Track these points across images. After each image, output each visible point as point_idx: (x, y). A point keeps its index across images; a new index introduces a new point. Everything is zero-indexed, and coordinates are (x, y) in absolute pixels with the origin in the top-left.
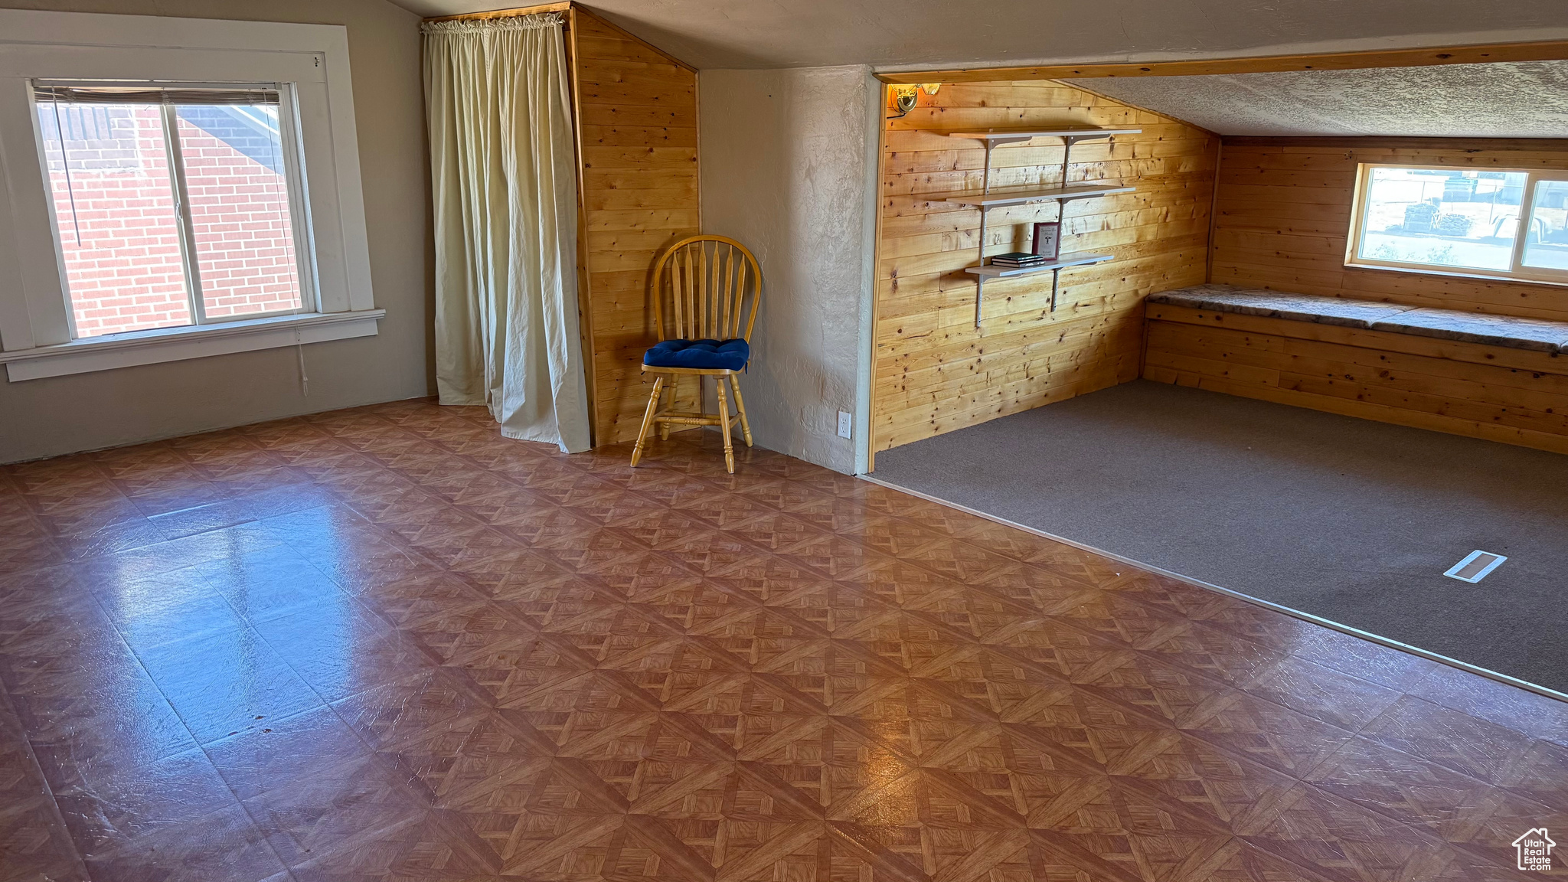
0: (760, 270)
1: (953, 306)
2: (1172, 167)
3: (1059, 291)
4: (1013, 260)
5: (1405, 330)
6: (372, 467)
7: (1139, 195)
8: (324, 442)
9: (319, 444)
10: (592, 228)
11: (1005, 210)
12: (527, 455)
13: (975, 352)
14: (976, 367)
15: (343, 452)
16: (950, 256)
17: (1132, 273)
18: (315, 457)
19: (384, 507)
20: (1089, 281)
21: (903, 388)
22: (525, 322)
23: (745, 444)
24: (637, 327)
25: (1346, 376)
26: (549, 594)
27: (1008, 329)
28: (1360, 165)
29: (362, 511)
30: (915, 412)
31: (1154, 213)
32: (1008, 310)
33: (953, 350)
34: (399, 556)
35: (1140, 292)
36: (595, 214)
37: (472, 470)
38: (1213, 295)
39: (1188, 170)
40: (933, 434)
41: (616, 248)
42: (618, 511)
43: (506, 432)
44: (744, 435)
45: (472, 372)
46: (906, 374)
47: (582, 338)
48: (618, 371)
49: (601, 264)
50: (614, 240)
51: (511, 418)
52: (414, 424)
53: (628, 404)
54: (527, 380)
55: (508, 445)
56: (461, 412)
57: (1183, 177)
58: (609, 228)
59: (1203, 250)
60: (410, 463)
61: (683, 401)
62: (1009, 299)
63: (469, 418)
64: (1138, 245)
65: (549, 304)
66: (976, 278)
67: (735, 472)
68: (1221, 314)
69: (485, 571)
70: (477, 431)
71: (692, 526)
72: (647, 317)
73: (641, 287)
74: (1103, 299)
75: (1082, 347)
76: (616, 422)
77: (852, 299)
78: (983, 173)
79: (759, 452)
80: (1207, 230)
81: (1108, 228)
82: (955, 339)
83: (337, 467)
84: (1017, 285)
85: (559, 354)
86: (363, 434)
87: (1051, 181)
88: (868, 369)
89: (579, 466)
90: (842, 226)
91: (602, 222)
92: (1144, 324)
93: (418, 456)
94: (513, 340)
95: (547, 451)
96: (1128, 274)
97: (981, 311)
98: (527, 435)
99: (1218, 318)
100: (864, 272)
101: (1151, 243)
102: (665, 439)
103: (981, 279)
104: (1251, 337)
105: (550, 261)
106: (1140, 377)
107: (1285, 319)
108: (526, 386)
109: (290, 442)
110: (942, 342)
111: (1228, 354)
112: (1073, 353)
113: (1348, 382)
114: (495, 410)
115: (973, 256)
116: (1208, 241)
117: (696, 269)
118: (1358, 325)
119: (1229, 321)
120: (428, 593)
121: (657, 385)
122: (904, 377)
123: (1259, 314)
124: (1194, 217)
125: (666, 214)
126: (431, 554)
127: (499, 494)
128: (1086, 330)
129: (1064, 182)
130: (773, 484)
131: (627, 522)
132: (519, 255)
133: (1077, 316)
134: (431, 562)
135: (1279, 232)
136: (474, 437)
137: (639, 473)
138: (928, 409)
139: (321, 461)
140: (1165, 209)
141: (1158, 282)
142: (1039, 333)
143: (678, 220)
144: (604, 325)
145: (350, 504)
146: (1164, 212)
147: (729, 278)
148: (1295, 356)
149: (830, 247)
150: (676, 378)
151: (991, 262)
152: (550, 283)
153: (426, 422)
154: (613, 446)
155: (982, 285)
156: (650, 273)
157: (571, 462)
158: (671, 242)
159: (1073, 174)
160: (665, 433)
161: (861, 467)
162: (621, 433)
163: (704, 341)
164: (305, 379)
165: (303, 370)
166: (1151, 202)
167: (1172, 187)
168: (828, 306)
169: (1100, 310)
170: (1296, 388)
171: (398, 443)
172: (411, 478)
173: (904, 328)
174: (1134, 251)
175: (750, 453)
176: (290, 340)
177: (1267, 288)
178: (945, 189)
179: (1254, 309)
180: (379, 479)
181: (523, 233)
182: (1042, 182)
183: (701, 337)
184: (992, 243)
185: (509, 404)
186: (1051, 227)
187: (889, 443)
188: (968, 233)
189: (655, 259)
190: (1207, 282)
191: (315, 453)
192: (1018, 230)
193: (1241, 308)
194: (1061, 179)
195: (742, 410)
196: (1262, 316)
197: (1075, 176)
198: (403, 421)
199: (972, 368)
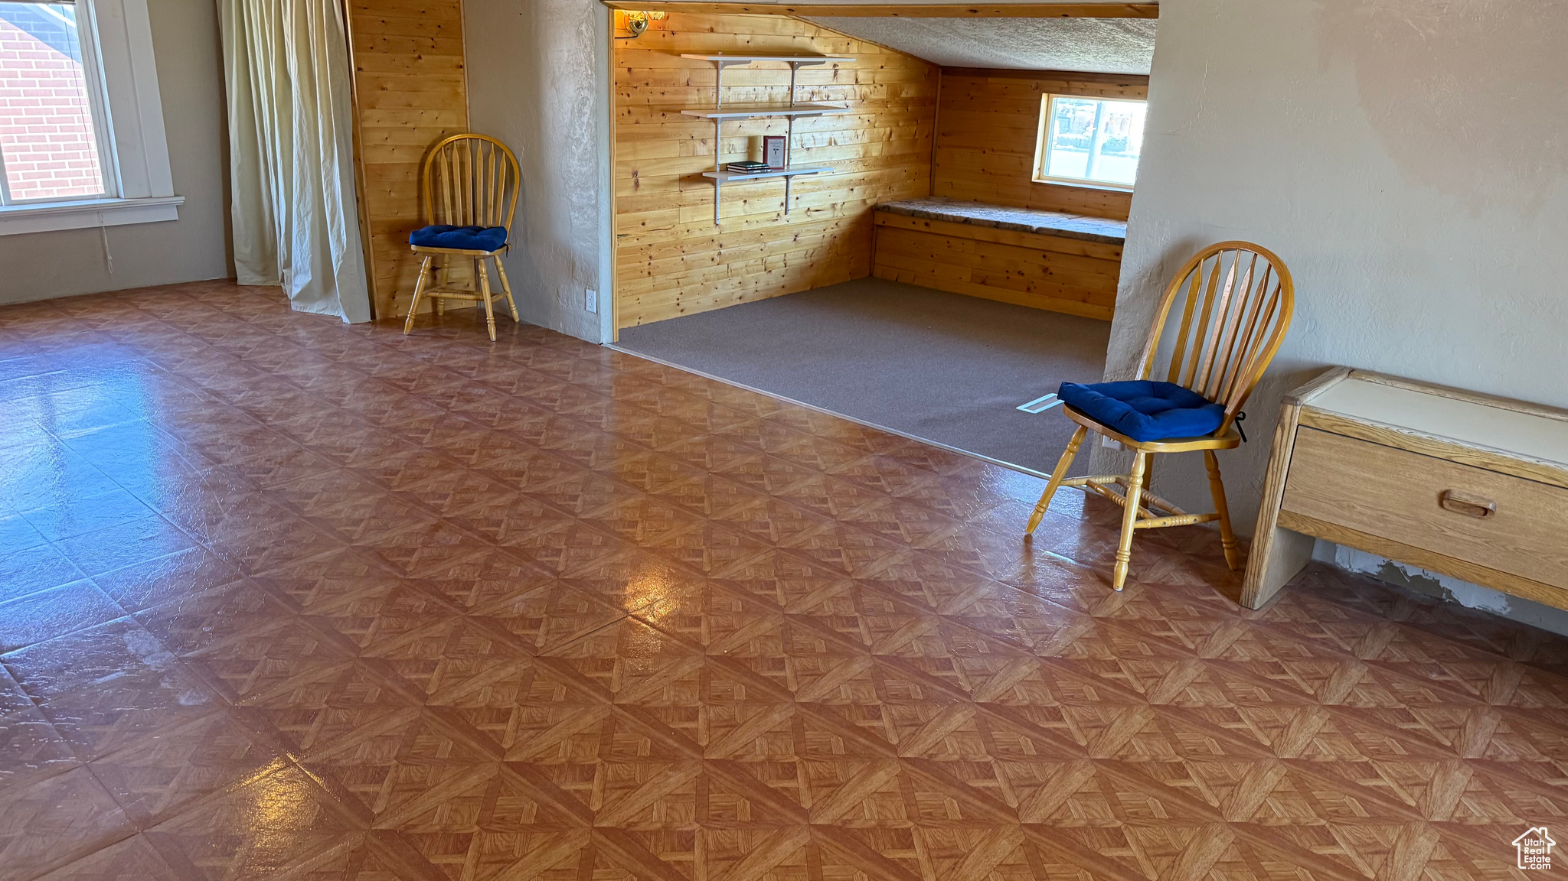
0: (519, 168)
1: (692, 205)
2: (894, 93)
3: (792, 196)
4: (746, 167)
5: (1058, 234)
6: (172, 332)
7: (865, 117)
8: (128, 313)
9: (125, 314)
10: (366, 125)
11: (737, 123)
12: (313, 324)
13: (715, 246)
14: (717, 259)
15: (146, 320)
16: (688, 161)
17: (860, 184)
18: (119, 324)
19: (179, 361)
20: (820, 189)
21: (649, 273)
22: (309, 206)
23: (513, 320)
24: (411, 214)
25: (1019, 272)
26: (314, 421)
27: (745, 227)
28: (1044, 96)
29: (160, 364)
30: (663, 294)
31: (878, 133)
32: (745, 211)
33: (695, 244)
34: (190, 395)
35: (868, 202)
36: (367, 112)
37: (261, 335)
38: (927, 205)
39: (909, 95)
40: (679, 315)
41: (389, 142)
42: (385, 366)
43: (295, 306)
44: (511, 312)
45: (268, 256)
46: (652, 262)
47: (360, 222)
48: (395, 253)
49: (376, 157)
50: (386, 135)
51: (300, 293)
52: (212, 299)
53: (404, 282)
54: (312, 258)
55: (296, 317)
56: (257, 291)
57: (906, 102)
58: (381, 125)
59: (926, 168)
60: (206, 329)
61: (458, 282)
62: (745, 201)
63: (265, 295)
64: (864, 160)
65: (329, 191)
66: (713, 182)
67: (498, 340)
68: (929, 221)
69: (262, 406)
70: (269, 305)
71: (448, 377)
72: (420, 205)
73: (413, 178)
74: (833, 206)
75: (816, 246)
76: (394, 298)
77: (592, 193)
78: (715, 91)
79: (524, 326)
80: (930, 150)
81: (835, 143)
82: (697, 234)
83: (140, 331)
84: (753, 190)
85: (339, 235)
86: (165, 306)
87: (780, 100)
88: (609, 252)
89: (357, 333)
90: (581, 129)
91: (373, 118)
92: (872, 229)
93: (213, 324)
94: (299, 223)
95: (333, 322)
96: (856, 185)
97: (718, 210)
98: (314, 309)
99: (927, 224)
100: (601, 169)
101: (877, 159)
102: (441, 314)
103: (718, 182)
104: (952, 241)
105: (329, 153)
106: (871, 275)
107: (975, 225)
108: (312, 264)
109: (96, 312)
110: (684, 236)
111: (935, 256)
112: (807, 251)
113: (1020, 277)
114: (286, 287)
115: (710, 163)
116: (931, 159)
117: (462, 164)
118: (1025, 229)
119: (935, 227)
120: (212, 420)
121: (426, 263)
122: (649, 264)
123: (956, 221)
124: (917, 137)
125: (436, 114)
126: (217, 394)
127: (283, 353)
128: (818, 231)
129: (791, 102)
130: (529, 349)
131: (390, 374)
132: (302, 147)
133: (809, 219)
134: (217, 399)
135: (984, 152)
136: (267, 310)
137: (411, 340)
138: (674, 293)
139: (125, 328)
140: (888, 130)
141: (884, 193)
142: (774, 234)
143: (448, 119)
144: (378, 210)
145: (149, 359)
146: (888, 132)
147: (492, 171)
148: (983, 257)
149: (573, 147)
150: (447, 259)
151: (726, 168)
152: (329, 172)
153: (224, 298)
154: (393, 319)
155: (718, 188)
156: (422, 165)
157: (355, 329)
158: (442, 138)
159: (799, 95)
160: (441, 309)
161: (606, 337)
162: (399, 308)
163: (470, 227)
164: (110, 258)
165: (107, 249)
166: (875, 122)
167: (895, 110)
168: (574, 199)
169: (832, 215)
170: (983, 283)
171: (196, 313)
172: (205, 341)
173: (647, 222)
174: (860, 165)
175: (517, 326)
176: (94, 222)
177: (975, 200)
178: (680, 102)
179: (953, 216)
180: (177, 341)
181: (305, 128)
182: (771, 100)
183: (469, 224)
184: (726, 152)
185: (298, 282)
186: (778, 140)
187: (638, 320)
188: (704, 141)
189: (427, 153)
190: (931, 195)
191: (119, 321)
192: (751, 141)
193: (942, 215)
194: (789, 99)
195: (507, 289)
196: (958, 222)
197: (802, 97)
198: (202, 298)
199: (713, 259)
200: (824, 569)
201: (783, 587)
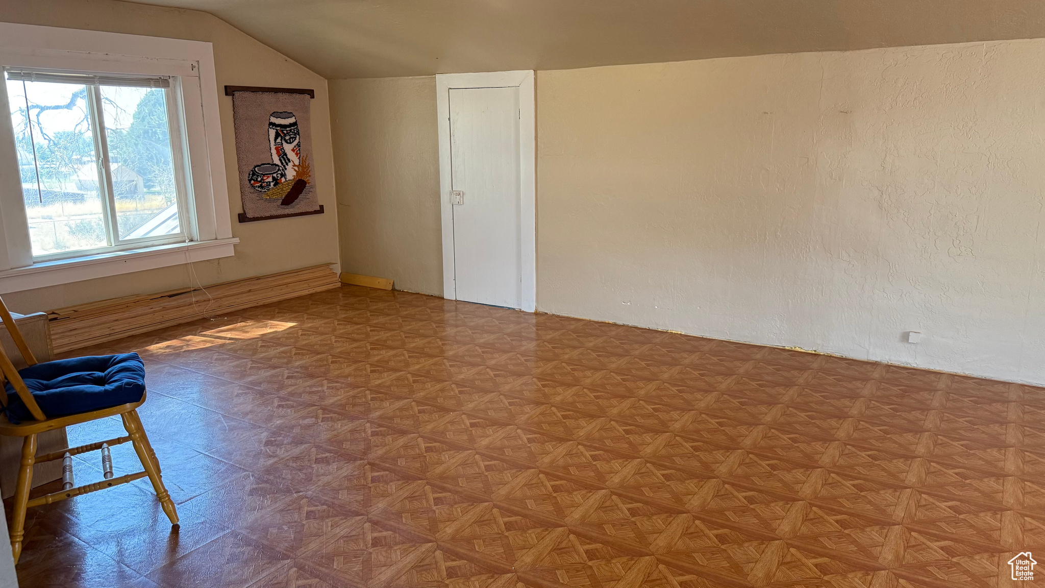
200: (388, 465)
201: (419, 449)
